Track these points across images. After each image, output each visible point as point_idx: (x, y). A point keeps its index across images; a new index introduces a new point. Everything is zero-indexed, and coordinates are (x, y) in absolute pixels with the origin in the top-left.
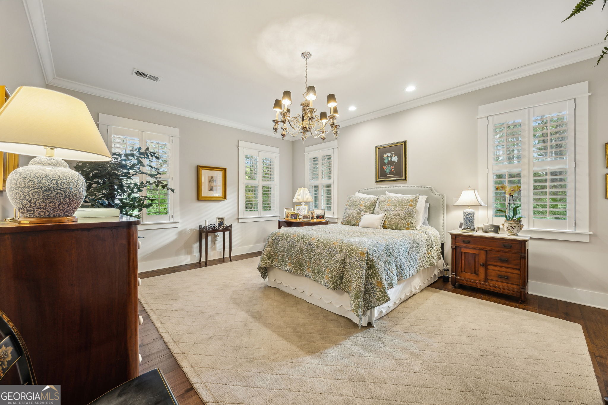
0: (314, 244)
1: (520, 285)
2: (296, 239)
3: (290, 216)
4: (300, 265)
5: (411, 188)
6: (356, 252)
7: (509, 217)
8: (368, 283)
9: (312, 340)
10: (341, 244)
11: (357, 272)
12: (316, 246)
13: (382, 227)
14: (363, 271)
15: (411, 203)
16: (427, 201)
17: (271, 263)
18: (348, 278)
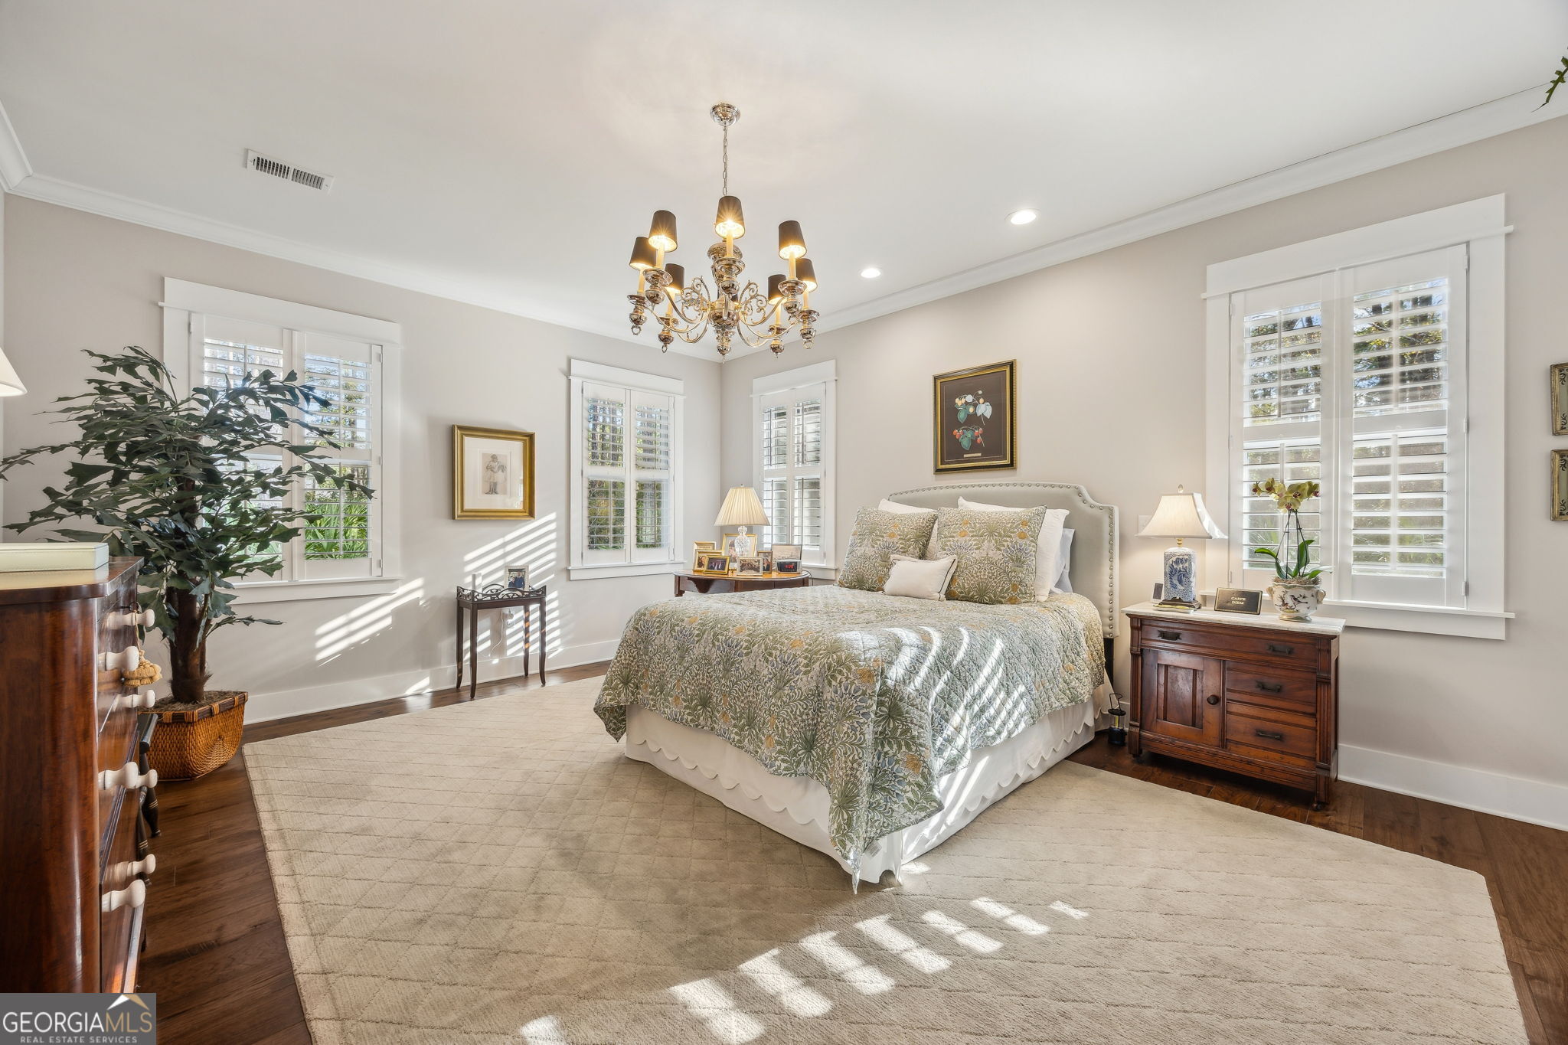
0: (742, 643)
1: (1314, 759)
2: (694, 628)
3: (706, 562)
4: (705, 702)
5: (1025, 488)
6: (849, 669)
7: (1287, 568)
8: (881, 761)
9: (716, 926)
10: (810, 645)
11: (848, 728)
12: (745, 651)
13: (943, 596)
14: (866, 726)
15: (1024, 529)
16: (1067, 525)
17: (633, 695)
18: (827, 745)
